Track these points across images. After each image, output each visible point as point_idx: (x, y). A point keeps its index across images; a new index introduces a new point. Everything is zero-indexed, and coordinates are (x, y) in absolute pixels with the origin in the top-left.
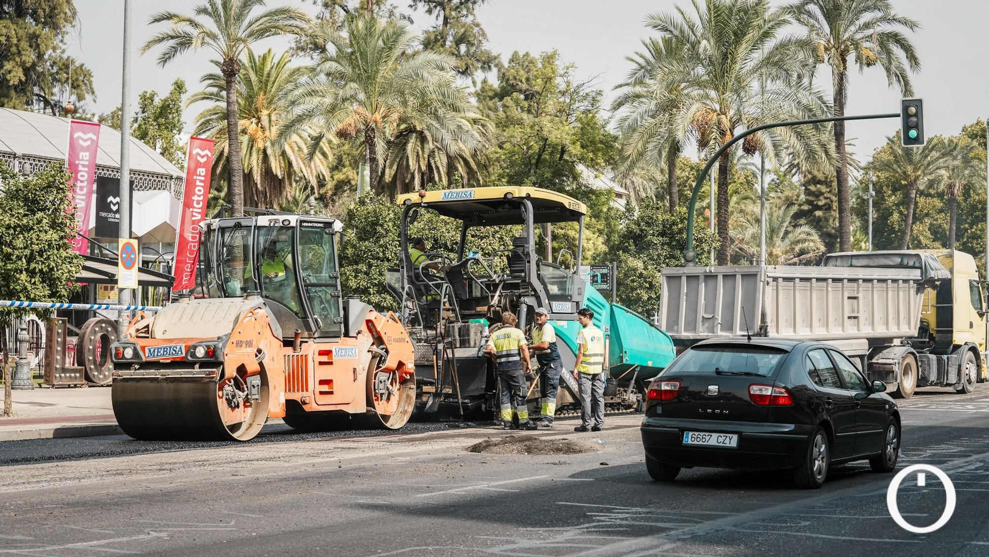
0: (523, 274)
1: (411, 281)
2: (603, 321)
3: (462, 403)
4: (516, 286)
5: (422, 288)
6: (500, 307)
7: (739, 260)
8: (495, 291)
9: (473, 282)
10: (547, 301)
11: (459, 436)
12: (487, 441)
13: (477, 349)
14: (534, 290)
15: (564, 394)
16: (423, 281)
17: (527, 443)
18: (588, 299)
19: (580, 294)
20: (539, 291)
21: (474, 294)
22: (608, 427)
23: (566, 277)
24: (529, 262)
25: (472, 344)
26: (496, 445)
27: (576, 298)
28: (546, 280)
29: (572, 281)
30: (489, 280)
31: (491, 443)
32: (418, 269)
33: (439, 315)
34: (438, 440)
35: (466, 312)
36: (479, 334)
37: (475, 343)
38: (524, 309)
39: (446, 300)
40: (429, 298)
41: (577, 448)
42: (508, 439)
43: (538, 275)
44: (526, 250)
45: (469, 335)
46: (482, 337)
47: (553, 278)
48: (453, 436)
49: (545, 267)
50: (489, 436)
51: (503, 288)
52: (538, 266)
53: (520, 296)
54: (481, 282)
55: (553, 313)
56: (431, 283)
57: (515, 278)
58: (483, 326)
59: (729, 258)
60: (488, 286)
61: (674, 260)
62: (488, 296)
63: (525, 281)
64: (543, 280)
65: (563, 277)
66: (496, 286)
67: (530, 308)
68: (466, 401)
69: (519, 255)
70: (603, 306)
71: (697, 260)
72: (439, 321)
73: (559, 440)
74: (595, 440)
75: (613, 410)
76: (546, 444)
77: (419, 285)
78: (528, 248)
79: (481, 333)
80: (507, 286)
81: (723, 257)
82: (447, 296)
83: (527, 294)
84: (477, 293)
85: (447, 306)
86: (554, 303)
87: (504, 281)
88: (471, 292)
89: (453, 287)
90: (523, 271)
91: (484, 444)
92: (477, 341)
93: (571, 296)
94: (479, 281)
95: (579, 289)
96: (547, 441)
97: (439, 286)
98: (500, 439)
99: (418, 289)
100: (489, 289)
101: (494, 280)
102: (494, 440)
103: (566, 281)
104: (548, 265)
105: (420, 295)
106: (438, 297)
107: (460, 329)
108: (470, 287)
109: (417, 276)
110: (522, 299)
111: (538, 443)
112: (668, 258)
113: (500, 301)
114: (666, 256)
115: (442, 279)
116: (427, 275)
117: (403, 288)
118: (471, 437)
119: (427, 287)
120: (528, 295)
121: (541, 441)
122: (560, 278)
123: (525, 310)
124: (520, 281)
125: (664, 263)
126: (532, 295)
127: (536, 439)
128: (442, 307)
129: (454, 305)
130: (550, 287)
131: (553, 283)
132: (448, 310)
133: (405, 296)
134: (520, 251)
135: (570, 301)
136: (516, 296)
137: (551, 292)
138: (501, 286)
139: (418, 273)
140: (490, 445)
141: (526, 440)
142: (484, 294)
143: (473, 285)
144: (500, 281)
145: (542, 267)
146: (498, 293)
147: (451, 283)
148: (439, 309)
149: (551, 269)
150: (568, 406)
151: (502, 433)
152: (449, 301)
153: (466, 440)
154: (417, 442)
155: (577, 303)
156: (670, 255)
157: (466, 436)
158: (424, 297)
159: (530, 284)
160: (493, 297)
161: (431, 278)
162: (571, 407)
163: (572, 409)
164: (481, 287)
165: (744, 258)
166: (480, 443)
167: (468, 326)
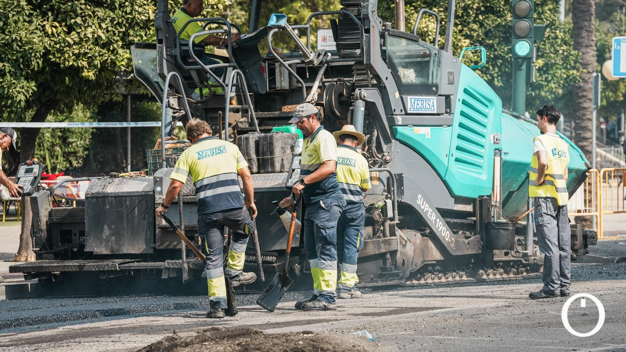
0: (358, 51)
1: (174, 65)
2: (489, 126)
3: (264, 262)
4: (346, 71)
5: (194, 75)
6: (322, 105)
7: (610, 14)
8: (313, 79)
9: (277, 65)
10: (397, 95)
11: (121, 330)
12: (172, 339)
13: (285, 175)
14: (377, 77)
15: (427, 246)
16: (196, 63)
17: (242, 340)
18: (466, 91)
19: (451, 83)
20: (383, 79)
21: (278, 85)
22: (382, 310)
23: (429, 56)
24: (368, 31)
25: (278, 167)
26: (187, 345)
27: (444, 89)
28: (396, 61)
29: (439, 62)
30: (303, 62)
31: (179, 342)
32: (187, 45)
33: (224, 118)
34: (83, 340)
35: (266, 114)
36: (289, 151)
37: (282, 166)
38: (360, 107)
39: (233, 94)
40: (206, 91)
41: (330, 347)
42: (208, 334)
43: (384, 53)
44: (363, 11)
45: (272, 153)
46: (294, 156)
47: (406, 57)
48: (110, 332)
49: (395, 40)
50: (174, 329)
51: (326, 75)
52: (382, 36)
53: (353, 88)
54: (290, 65)
55: (407, 114)
56: (207, 67)
57: (344, 57)
58: (295, 138)
59: (593, 9)
60: (301, 71)
61: (492, 17)
62: (301, 89)
63: (361, 63)
64: (390, 59)
65: (425, 55)
66: (314, 71)
67: (370, 107)
68: (269, 258)
69: (352, 19)
70: (490, 101)
71: (535, 16)
72: (224, 128)
73: (298, 333)
74: (360, 333)
75: (507, 272)
76: (276, 341)
77: (189, 70)
78: (367, 7)
79: (292, 148)
80: (331, 71)
81: (583, 7)
82: (234, 88)
83: (365, 83)
84: (283, 83)
85: (235, 104)
86: (409, 97)
87: (327, 62)
88: (273, 81)
89: (244, 73)
90: (358, 46)
91: (166, 344)
92: (285, 162)
93: (437, 86)
94: (286, 63)
95: (451, 73)
96: (277, 336)
97: (221, 72)
98: (195, 334)
99: (187, 78)
100: (303, 76)
101: (311, 62)
102: (183, 335)
103: (428, 62)
104: (400, 36)
105: (190, 86)
106: (220, 91)
107: (257, 143)
108: (272, 73)
109: (185, 56)
110: (357, 91)
111: (260, 339)
112: (483, 13)
113: (320, 96)
114: (478, 9)
115: (225, 59)
116: (201, 54)
117: (163, 77)
118: (142, 332)
119: (202, 73)
120: (367, 86)
121: (266, 337)
122: (418, 56)
123: (363, 109)
124: (353, 63)
125: (474, 22)
126: (373, 86)
127: (256, 333)
128: (228, 106)
129: (247, 102)
130: (402, 72)
131: (407, 66)
132: (236, 111)
133: (166, 89)
134: (352, 13)
135: (435, 93)
136: (348, 87)
137: (404, 81)
138: (322, 71)
139: (188, 51)
140: (176, 346)
141: (239, 335)
142: (295, 84)
143: (277, 71)
144: (321, 63)
145: (389, 39)
146: (317, 84)
147: (241, 68)
148: (224, 110)
149: (404, 42)
150: (432, 265)
151: (197, 325)
152: (238, 96)
153: (134, 338)
154: (44, 345)
155: (448, 97)
156: (486, 7)
157: (133, 330)
158: (197, 91)
159: (370, 67)
160: (309, 89)
161: (210, 59)
162: (438, 268)
163: (440, 272)
164: (290, 73)
165: (621, 8)
166: (160, 343)
167: (271, 137)
